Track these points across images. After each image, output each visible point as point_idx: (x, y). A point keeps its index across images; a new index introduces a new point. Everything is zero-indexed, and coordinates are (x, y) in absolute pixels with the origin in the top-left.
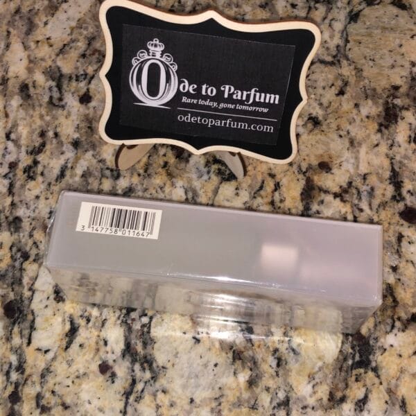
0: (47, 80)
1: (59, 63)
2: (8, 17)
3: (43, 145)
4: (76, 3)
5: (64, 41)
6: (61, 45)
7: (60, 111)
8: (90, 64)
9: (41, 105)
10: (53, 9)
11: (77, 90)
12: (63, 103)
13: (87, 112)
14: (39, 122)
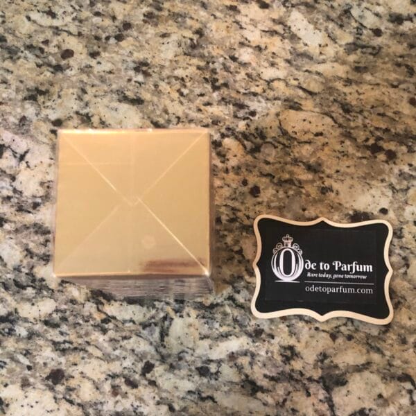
0: (356, 54)
1: (343, 43)
2: (293, 69)
3: (407, 66)
4: (292, 21)
5: (325, 37)
6: (327, 38)
7: (383, 50)
8: (349, 23)
9: (375, 62)
10: (294, 38)
11: (369, 36)
12: (377, 48)
13: (388, 34)
14: (389, 65)
